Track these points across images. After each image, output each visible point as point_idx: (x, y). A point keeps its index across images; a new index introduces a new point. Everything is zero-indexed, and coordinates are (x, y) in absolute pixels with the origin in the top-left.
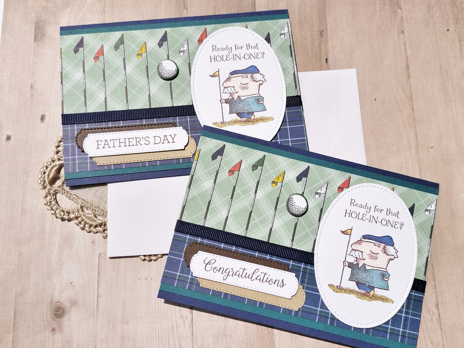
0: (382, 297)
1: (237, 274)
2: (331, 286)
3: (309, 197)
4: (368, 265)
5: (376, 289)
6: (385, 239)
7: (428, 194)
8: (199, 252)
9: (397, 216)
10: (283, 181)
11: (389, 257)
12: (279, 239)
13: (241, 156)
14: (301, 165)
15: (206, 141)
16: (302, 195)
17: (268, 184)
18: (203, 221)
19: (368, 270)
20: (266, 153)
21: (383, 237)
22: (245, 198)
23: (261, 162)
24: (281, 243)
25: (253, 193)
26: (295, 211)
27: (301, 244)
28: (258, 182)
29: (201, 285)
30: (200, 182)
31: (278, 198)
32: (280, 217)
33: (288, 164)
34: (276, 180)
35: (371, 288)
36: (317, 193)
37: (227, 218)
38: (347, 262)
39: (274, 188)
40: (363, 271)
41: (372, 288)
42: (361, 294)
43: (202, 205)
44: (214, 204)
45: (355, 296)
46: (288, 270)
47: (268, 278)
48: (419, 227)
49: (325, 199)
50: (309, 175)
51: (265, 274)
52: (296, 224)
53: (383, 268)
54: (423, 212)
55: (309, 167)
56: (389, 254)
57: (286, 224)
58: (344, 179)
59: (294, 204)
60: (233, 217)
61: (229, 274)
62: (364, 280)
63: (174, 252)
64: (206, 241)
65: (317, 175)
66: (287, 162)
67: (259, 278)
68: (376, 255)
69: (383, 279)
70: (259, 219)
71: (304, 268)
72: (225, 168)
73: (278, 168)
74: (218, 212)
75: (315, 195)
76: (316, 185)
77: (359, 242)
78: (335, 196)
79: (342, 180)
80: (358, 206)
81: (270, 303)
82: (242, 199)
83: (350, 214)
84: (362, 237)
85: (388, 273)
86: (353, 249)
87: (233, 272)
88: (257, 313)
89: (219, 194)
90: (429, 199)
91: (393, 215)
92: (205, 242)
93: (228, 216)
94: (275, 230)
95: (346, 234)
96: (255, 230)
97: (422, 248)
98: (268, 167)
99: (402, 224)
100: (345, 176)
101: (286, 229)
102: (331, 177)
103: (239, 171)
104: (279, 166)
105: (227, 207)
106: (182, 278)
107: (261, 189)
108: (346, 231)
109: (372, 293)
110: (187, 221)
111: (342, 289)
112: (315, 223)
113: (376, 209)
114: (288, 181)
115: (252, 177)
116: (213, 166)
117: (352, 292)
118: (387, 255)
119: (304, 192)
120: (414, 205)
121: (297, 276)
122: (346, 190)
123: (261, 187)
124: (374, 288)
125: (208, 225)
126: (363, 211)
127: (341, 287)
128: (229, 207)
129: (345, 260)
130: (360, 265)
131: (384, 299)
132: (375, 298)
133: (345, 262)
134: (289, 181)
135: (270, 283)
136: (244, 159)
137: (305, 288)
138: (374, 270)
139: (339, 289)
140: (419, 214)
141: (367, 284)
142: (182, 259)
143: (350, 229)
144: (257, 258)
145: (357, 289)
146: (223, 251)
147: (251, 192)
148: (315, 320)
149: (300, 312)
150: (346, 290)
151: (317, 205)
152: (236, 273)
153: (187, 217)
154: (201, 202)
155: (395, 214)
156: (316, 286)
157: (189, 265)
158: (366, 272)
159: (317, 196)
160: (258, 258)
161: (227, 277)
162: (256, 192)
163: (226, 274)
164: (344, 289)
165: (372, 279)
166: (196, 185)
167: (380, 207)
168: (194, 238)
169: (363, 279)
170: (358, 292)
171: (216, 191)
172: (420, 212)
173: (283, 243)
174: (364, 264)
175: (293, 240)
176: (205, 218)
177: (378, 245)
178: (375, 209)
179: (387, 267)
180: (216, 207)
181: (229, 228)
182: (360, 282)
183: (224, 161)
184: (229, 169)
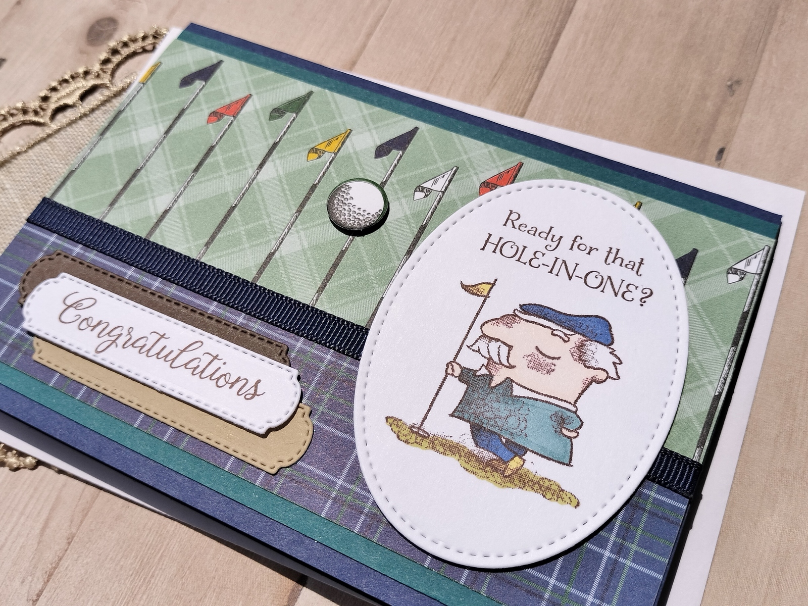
0: (544, 483)
1: (140, 343)
2: (392, 421)
3: (396, 193)
4: (519, 385)
5: (529, 456)
6: (588, 323)
7: (743, 231)
8: (63, 274)
9: (636, 268)
10: (338, 151)
11: (591, 373)
12: (285, 279)
13: (251, 86)
14: (396, 122)
15: (182, 49)
16: (381, 187)
17: (299, 152)
18: (104, 208)
19: (515, 396)
20: (315, 88)
21: (583, 316)
22: (229, 174)
23: (296, 105)
24: (290, 291)
25: (252, 166)
26: (346, 217)
27: (342, 301)
28: (275, 145)
29: (36, 357)
30: (132, 126)
31: (314, 187)
32: (304, 229)
33: (364, 116)
34: (322, 147)
35: (516, 450)
36: (420, 189)
37: (166, 212)
38: (460, 365)
39: (309, 164)
40: (501, 399)
41: (520, 451)
42: (479, 460)
43: (117, 175)
44: (148, 177)
45: (458, 463)
46: (285, 361)
47: (219, 368)
48: (701, 310)
49: (438, 204)
50: (410, 147)
51: (216, 357)
52: (342, 253)
53: (565, 401)
54: (720, 273)
55: (416, 129)
56: (593, 364)
57: (316, 248)
58: (503, 165)
59: (349, 201)
60: (184, 212)
61: (117, 339)
62: (500, 424)
63: (5, 268)
64: (92, 256)
65: (433, 148)
66: (362, 112)
67: (193, 365)
68: (550, 361)
69: (558, 429)
70: (250, 226)
71: (332, 365)
73: (335, 122)
74: (149, 195)
75: (415, 191)
76: (423, 170)
77: (508, 319)
78: (465, 200)
79: (497, 167)
80: (527, 229)
81: (202, 437)
82: (222, 176)
83: (497, 245)
84: (519, 309)
85: (578, 417)
86: (484, 336)
87: (129, 337)
88: (158, 458)
89: (169, 157)
90: (746, 244)
91: (624, 264)
92: (88, 257)
93: (170, 209)
94: (281, 257)
95: (473, 294)
96: (229, 251)
97: (702, 369)
98: (312, 116)
99: (649, 292)
100: (509, 160)
101: (311, 260)
102: (469, 159)
103: (235, 117)
104: (341, 117)
105: (177, 187)
107: (278, 161)
108: (475, 285)
109: (515, 464)
110: (67, 205)
111: (424, 436)
112: (394, 257)
113: (576, 244)
114: (351, 151)
115: (264, 132)
116: (177, 100)
117: (451, 448)
118: (585, 366)
119: (386, 181)
120: (695, 252)
123: (279, 155)
124: (523, 452)
125: (114, 219)
126: (536, 244)
127: (423, 431)
128: (182, 189)
129: (455, 359)
130: (496, 381)
131: (548, 489)
132: (523, 480)
133: (453, 364)
134: (356, 153)
135: (222, 382)
136: (257, 94)
137: (316, 416)
138: (537, 400)
139: (414, 436)
140: (709, 276)
141: (505, 436)
142: (16, 287)
143: (490, 284)
144: (209, 317)
145: (470, 444)
146: (128, 285)
147: (248, 164)
148: (318, 511)
149: (283, 479)
150: (436, 442)
151: (416, 215)
152: (137, 340)
153: (71, 195)
154: (116, 169)
155: (632, 263)
156: (351, 416)
157: (25, 301)
158: (510, 402)
159: (419, 195)
160: (212, 316)
161: (108, 347)
162: (261, 166)
163: (107, 338)
164: (431, 436)
165: (523, 425)
166: (120, 132)
167: (588, 242)
168: (67, 245)
169: (497, 420)
170: (470, 454)
171: (164, 150)
172: (712, 272)
173: (293, 291)
174: (509, 381)
175: (321, 289)
176: (112, 204)
177: (563, 335)
178: (573, 245)
179: (578, 398)
180: (150, 185)
181: (162, 236)
182: (484, 426)
183: (207, 92)
184: (213, 109)
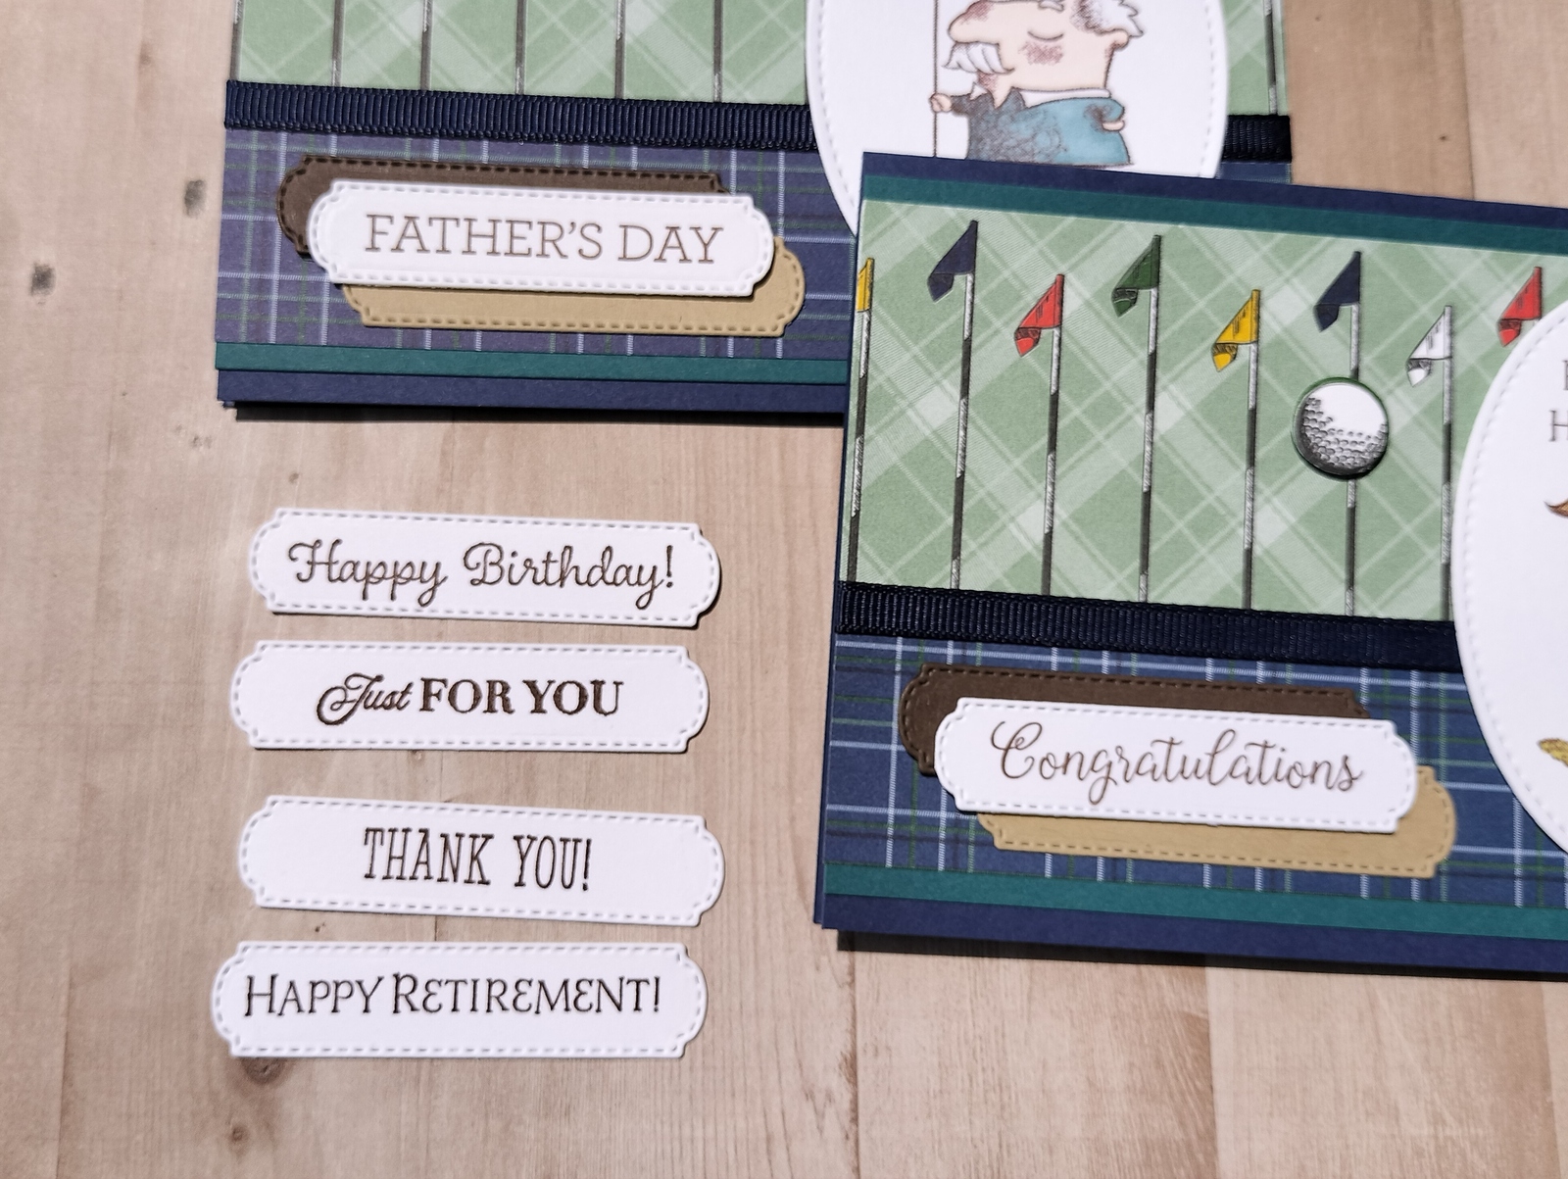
1: (1146, 766)
2: (1549, 745)
3: (1385, 383)
8: (962, 701)
10: (1258, 338)
12: (1291, 586)
13: (1053, 257)
14: (1322, 251)
15: (890, 220)
16: (1355, 378)
17: (1197, 359)
18: (948, 567)
20: (1162, 228)
22: (1108, 436)
23: (1147, 271)
24: (1305, 601)
25: (1138, 411)
26: (1337, 455)
27: (1390, 591)
28: (1153, 358)
29: (999, 843)
30: (903, 403)
31: (1253, 414)
32: (1277, 493)
33: (1265, 257)
34: (1228, 338)
36: (1415, 363)
37: (1049, 538)
39: (1226, 374)
43: (931, 499)
44: (982, 486)
46: (1360, 713)
47: (1280, 760)
49: (1452, 380)
50: (1365, 293)
51: (1265, 746)
52: (1352, 512)
55: (1358, 256)
57: (1309, 518)
58: (1515, 281)
59: (1329, 426)
60: (1075, 527)
61: (1109, 773)
63: (854, 722)
64: (978, 653)
65: (1398, 282)
66: (1258, 249)
67: (1240, 769)
70: (1189, 516)
71: (1425, 693)
72: (998, 324)
73: (1225, 283)
74: (1004, 518)
75: (1409, 370)
76: (1402, 328)
78: (1493, 362)
79: (1508, 287)
81: (1310, 867)
82: (1098, 446)
87: (1124, 763)
88: (1265, 916)
89: (994, 438)
92: (975, 657)
93: (1051, 528)
94: (1267, 552)
96: (1181, 570)
98: (1184, 285)
100: (1521, 268)
101: (1312, 540)
102: (1460, 285)
103: (1060, 326)
104: (1231, 271)
105: (1040, 488)
106: (912, 828)
107: (1172, 387)
110: (882, 581)
112: (1430, 493)
114: (1278, 330)
116: (944, 326)
119: (1358, 366)
121: (1403, 732)
122: (1533, 331)
123: (1169, 376)
125: (974, 580)
128: (1050, 489)
134: (1287, 331)
135: (1296, 779)
136: (1070, 270)
137: (1443, 775)
142: (894, 748)
144: (1215, 687)
146: (1065, 681)
147: (1129, 409)
148: (1509, 901)
149: (1444, 879)
151: (1428, 410)
152: (1139, 764)
153: (878, 561)
154: (922, 488)
156: (1490, 758)
157: (932, 766)
159: (1418, 375)
160: (1217, 684)
161: (1105, 789)
162: (1151, 404)
163: (1093, 776)
166: (886, 418)
168: (927, 650)
171: (979, 429)
173: (1312, 601)
175: (1351, 583)
176: (956, 553)
180: (994, 499)
181: (1067, 581)
183: (984, 292)
184: (1015, 325)
